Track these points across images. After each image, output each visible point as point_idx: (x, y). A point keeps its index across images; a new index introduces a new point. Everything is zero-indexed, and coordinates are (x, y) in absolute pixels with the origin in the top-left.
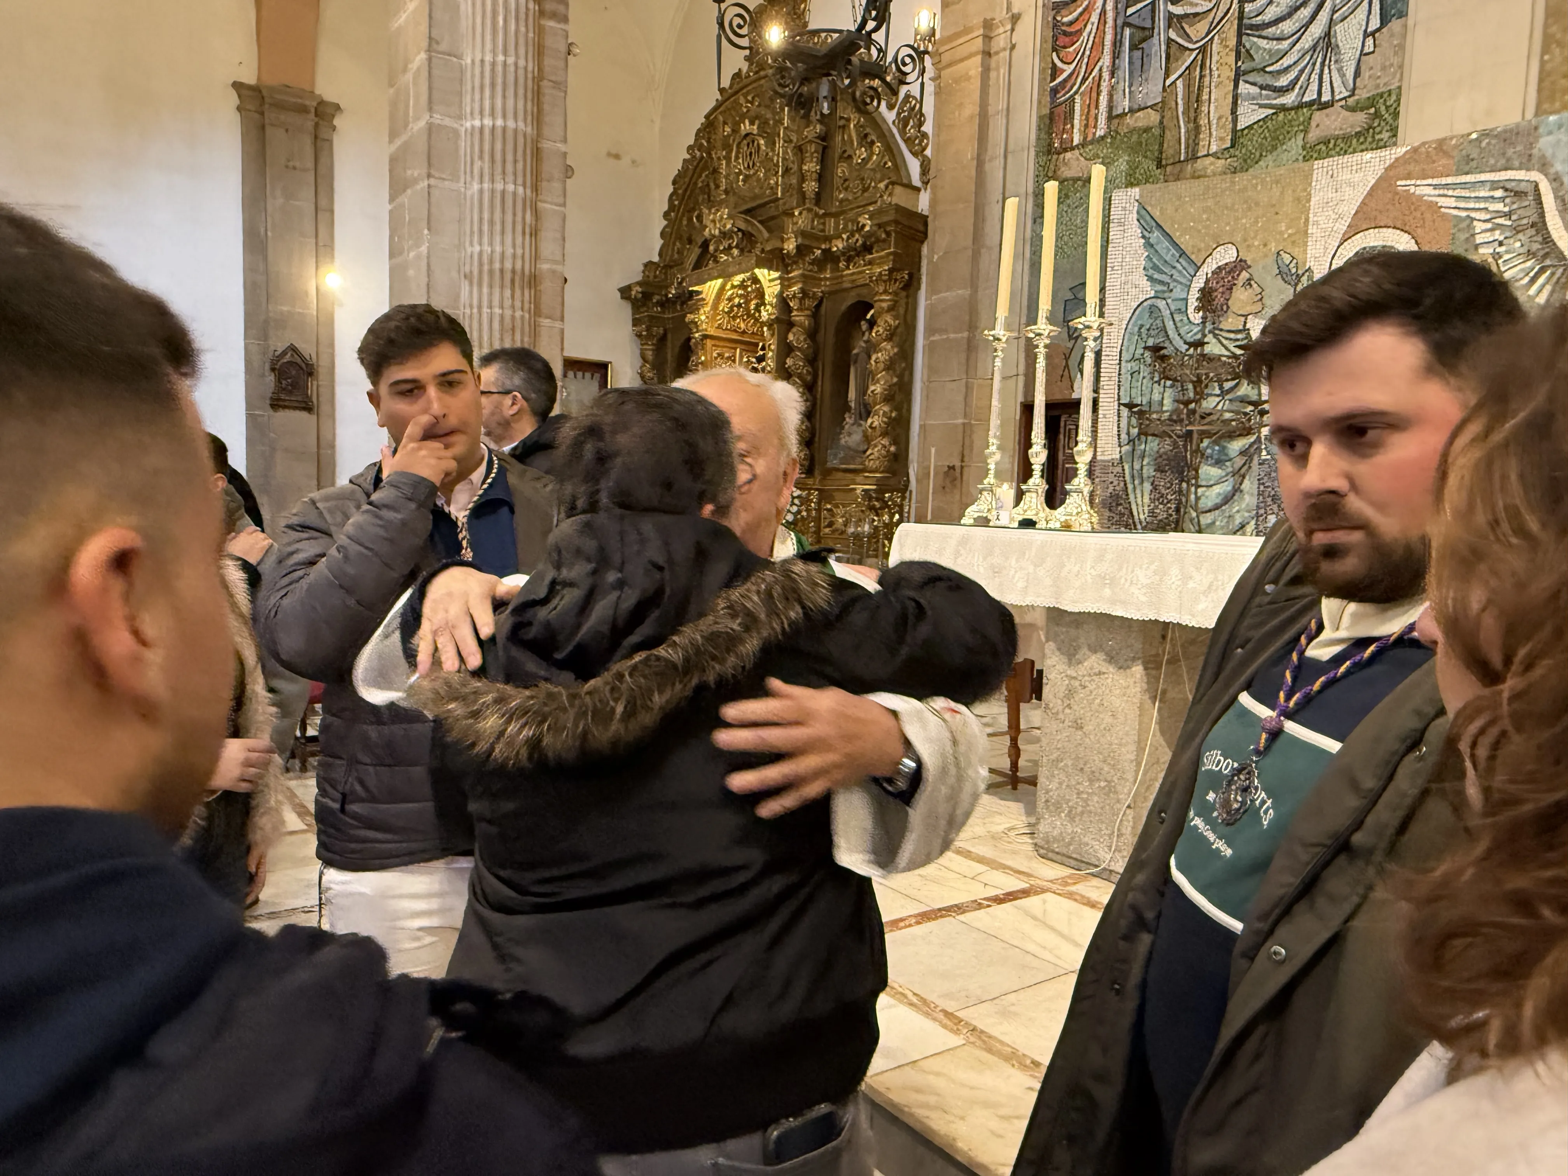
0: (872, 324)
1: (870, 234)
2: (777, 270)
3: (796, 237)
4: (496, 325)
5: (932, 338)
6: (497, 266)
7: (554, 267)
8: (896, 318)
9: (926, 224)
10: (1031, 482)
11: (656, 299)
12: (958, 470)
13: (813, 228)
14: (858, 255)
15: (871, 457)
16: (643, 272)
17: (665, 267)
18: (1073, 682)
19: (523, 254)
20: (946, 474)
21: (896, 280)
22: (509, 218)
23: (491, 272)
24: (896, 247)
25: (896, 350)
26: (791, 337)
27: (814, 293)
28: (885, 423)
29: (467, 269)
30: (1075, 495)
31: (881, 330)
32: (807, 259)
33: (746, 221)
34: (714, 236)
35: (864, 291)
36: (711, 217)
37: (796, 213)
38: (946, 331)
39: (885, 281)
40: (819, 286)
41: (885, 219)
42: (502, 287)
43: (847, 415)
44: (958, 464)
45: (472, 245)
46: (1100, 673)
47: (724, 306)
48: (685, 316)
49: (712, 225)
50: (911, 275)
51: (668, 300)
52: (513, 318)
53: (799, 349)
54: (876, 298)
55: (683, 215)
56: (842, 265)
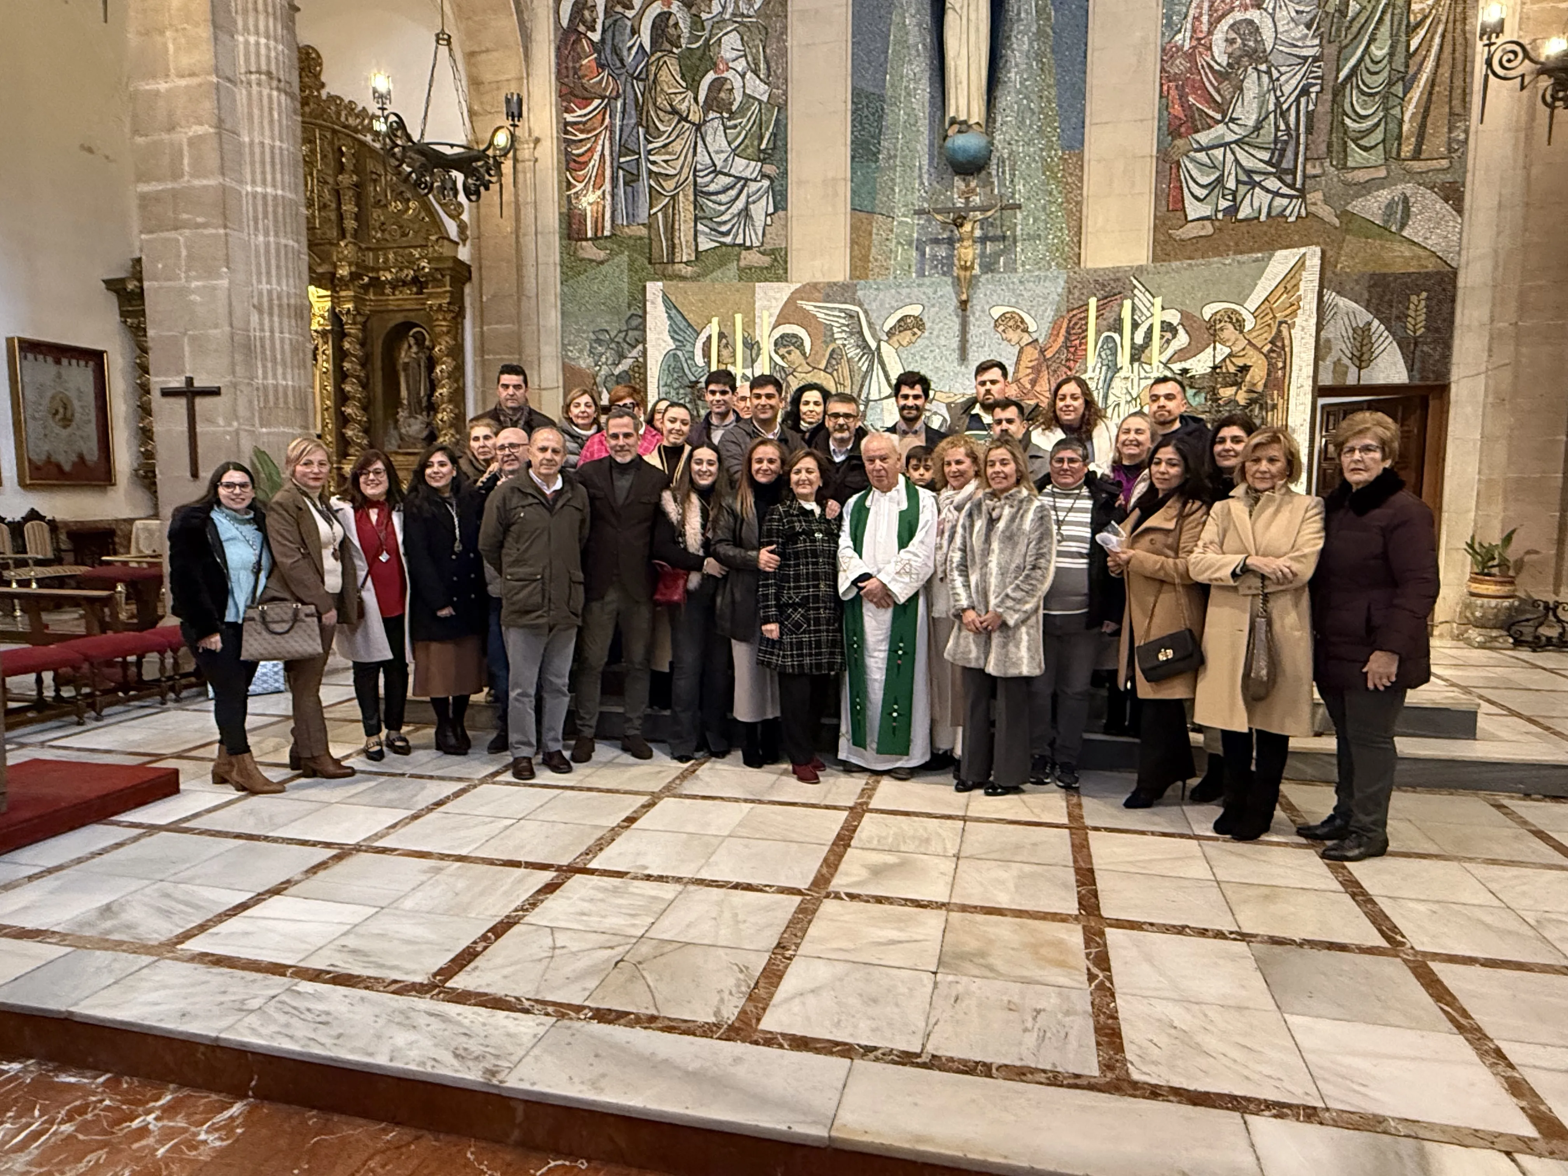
1: (429, 274)
2: (327, 289)
3: (349, 266)
8: (451, 338)
9: (470, 272)
21: (451, 311)
24: (451, 286)
25: (455, 363)
26: (345, 345)
27: (365, 311)
28: (450, 417)
29: (256, 301)
31: (443, 348)
32: (358, 283)
35: (412, 314)
37: (342, 245)
39: (444, 311)
40: (365, 305)
41: (439, 264)
43: (400, 410)
45: (260, 283)
50: (460, 308)
53: (354, 355)
54: (436, 323)
56: (388, 290)
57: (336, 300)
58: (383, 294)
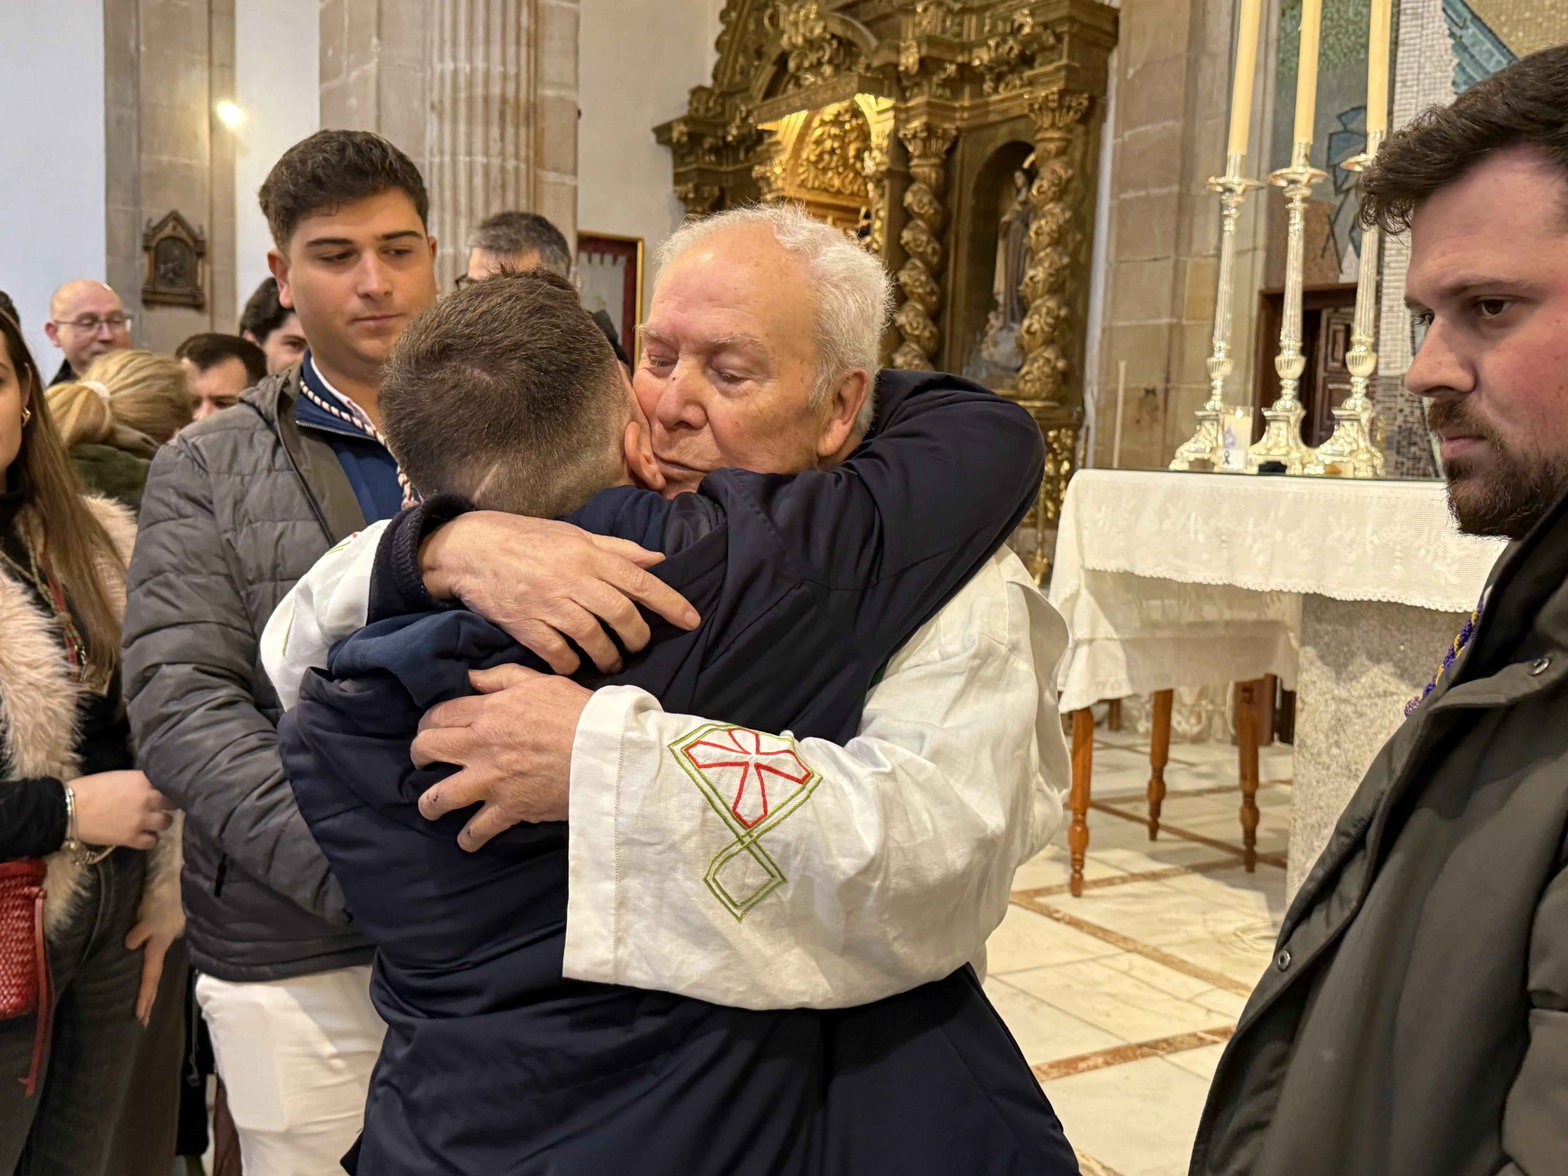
0: (1031, 175)
1: (1032, 38)
2: (889, 96)
3: (919, 46)
4: (478, 181)
5: (1124, 196)
6: (479, 91)
7: (563, 93)
8: (1069, 165)
9: (1116, 22)
10: (1279, 405)
11: (708, 142)
12: (1160, 396)
13: (944, 31)
14: (1012, 70)
15: (1027, 378)
16: (691, 103)
17: (723, 94)
18: (1342, 707)
19: (518, 75)
20: (1142, 402)
21: (1069, 108)
22: (497, 20)
23: (470, 100)
24: (1071, 57)
25: (1068, 215)
26: (909, 198)
27: (945, 130)
28: (1049, 325)
29: (435, 97)
30: (1347, 424)
31: (1045, 184)
32: (935, 79)
33: (843, 22)
34: (794, 46)
35: (1021, 125)
36: (792, 17)
37: (919, 9)
38: (1145, 185)
39: (1053, 110)
40: (952, 120)
41: (1053, 16)
42: (487, 123)
43: (991, 316)
44: (1160, 386)
45: (441, 59)
46: (1385, 694)
47: (809, 152)
48: (750, 169)
49: (793, 31)
50: (1092, 100)
51: (726, 144)
52: (503, 170)
53: (921, 216)
54: (1039, 136)
55: (748, 16)
56: (988, 86)
57: (901, 115)
58: (980, 93)
